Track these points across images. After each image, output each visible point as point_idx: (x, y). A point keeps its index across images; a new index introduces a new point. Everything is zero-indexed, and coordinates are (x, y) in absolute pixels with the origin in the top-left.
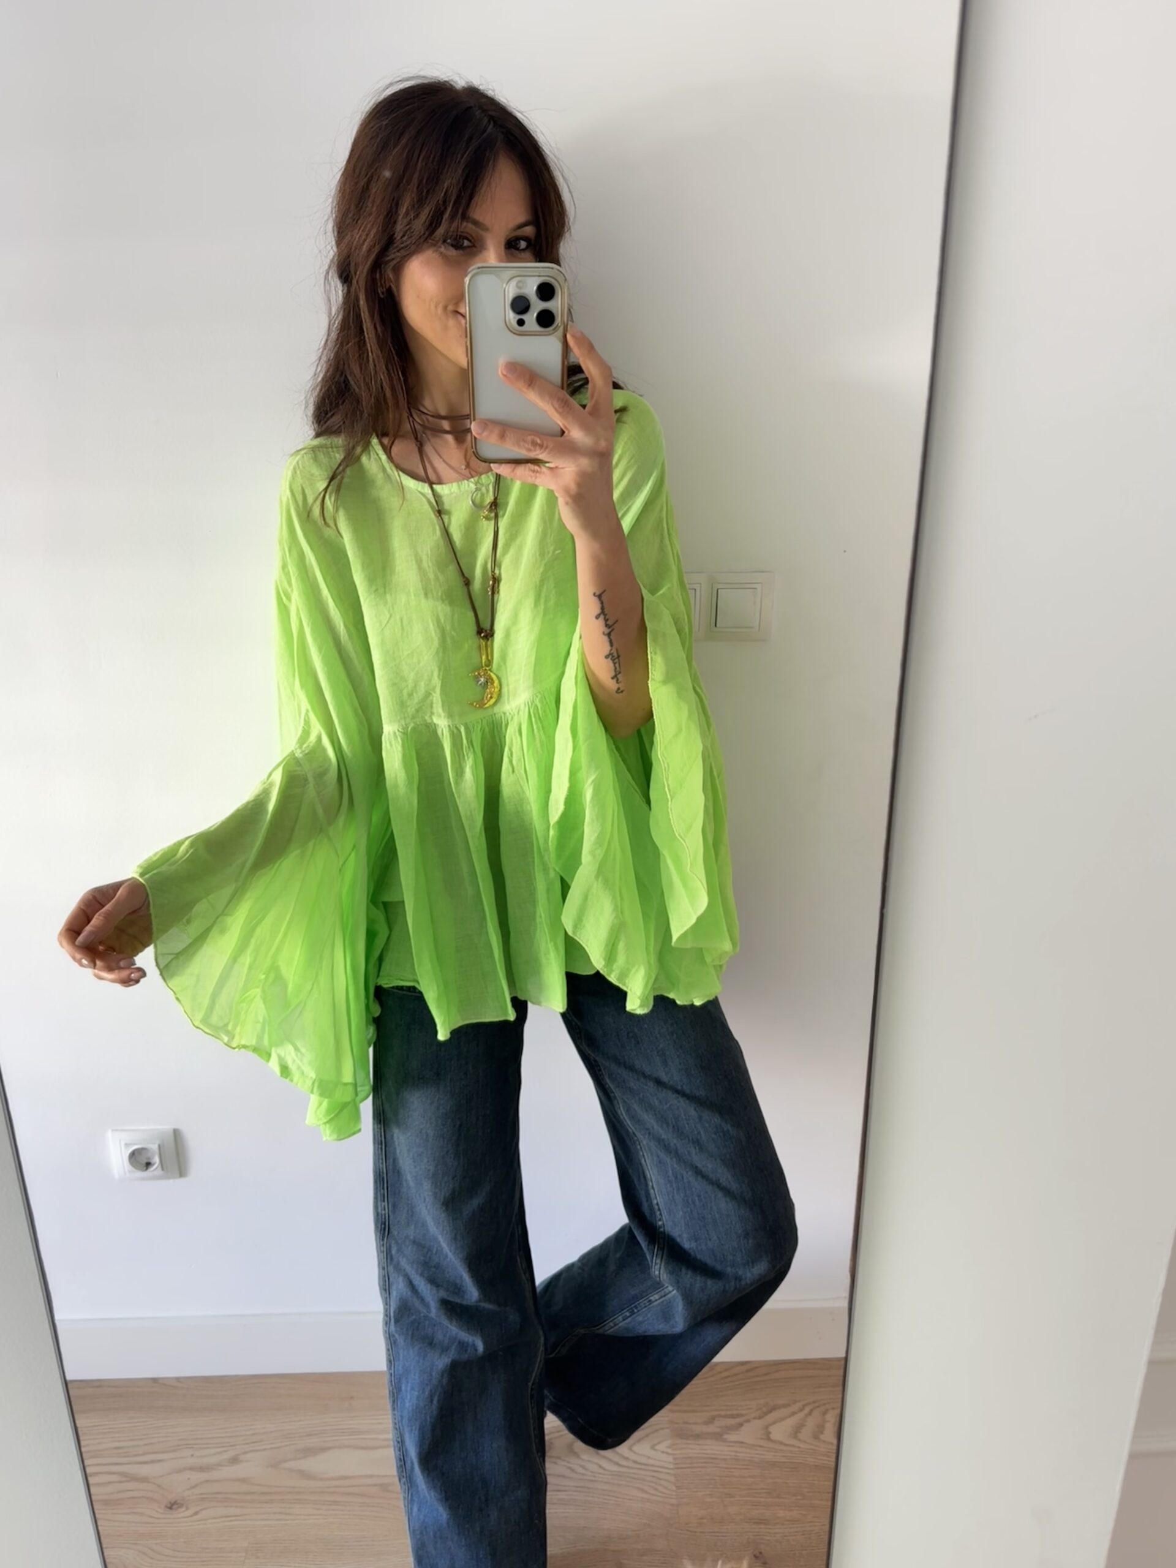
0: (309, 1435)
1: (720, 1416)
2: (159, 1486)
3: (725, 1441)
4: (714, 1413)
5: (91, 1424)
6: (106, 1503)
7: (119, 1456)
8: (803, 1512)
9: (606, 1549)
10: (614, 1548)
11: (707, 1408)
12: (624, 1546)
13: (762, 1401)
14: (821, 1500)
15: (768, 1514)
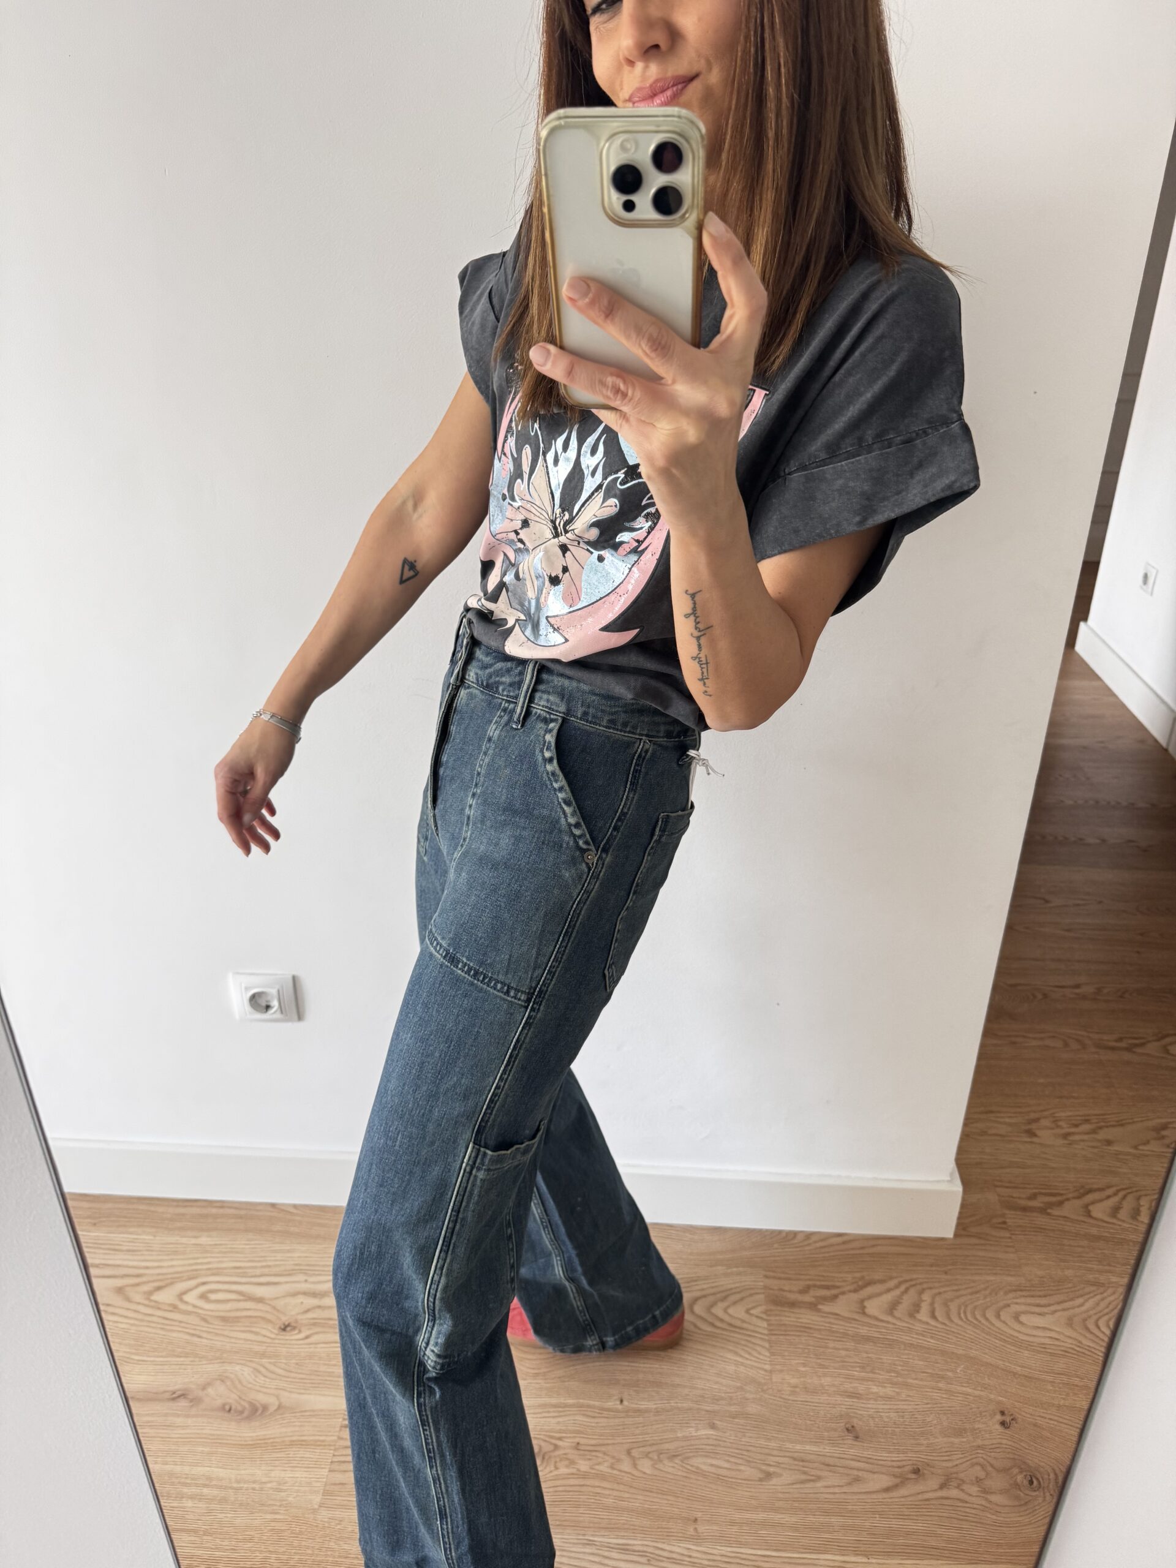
1: (815, 1286)
2: (274, 1308)
3: (819, 1311)
4: (811, 1283)
5: (213, 1243)
6: (224, 1319)
7: (238, 1275)
8: (897, 1390)
9: (698, 1409)
10: (708, 1408)
11: (802, 1277)
12: (716, 1408)
13: (858, 1275)
14: (916, 1379)
15: (861, 1388)
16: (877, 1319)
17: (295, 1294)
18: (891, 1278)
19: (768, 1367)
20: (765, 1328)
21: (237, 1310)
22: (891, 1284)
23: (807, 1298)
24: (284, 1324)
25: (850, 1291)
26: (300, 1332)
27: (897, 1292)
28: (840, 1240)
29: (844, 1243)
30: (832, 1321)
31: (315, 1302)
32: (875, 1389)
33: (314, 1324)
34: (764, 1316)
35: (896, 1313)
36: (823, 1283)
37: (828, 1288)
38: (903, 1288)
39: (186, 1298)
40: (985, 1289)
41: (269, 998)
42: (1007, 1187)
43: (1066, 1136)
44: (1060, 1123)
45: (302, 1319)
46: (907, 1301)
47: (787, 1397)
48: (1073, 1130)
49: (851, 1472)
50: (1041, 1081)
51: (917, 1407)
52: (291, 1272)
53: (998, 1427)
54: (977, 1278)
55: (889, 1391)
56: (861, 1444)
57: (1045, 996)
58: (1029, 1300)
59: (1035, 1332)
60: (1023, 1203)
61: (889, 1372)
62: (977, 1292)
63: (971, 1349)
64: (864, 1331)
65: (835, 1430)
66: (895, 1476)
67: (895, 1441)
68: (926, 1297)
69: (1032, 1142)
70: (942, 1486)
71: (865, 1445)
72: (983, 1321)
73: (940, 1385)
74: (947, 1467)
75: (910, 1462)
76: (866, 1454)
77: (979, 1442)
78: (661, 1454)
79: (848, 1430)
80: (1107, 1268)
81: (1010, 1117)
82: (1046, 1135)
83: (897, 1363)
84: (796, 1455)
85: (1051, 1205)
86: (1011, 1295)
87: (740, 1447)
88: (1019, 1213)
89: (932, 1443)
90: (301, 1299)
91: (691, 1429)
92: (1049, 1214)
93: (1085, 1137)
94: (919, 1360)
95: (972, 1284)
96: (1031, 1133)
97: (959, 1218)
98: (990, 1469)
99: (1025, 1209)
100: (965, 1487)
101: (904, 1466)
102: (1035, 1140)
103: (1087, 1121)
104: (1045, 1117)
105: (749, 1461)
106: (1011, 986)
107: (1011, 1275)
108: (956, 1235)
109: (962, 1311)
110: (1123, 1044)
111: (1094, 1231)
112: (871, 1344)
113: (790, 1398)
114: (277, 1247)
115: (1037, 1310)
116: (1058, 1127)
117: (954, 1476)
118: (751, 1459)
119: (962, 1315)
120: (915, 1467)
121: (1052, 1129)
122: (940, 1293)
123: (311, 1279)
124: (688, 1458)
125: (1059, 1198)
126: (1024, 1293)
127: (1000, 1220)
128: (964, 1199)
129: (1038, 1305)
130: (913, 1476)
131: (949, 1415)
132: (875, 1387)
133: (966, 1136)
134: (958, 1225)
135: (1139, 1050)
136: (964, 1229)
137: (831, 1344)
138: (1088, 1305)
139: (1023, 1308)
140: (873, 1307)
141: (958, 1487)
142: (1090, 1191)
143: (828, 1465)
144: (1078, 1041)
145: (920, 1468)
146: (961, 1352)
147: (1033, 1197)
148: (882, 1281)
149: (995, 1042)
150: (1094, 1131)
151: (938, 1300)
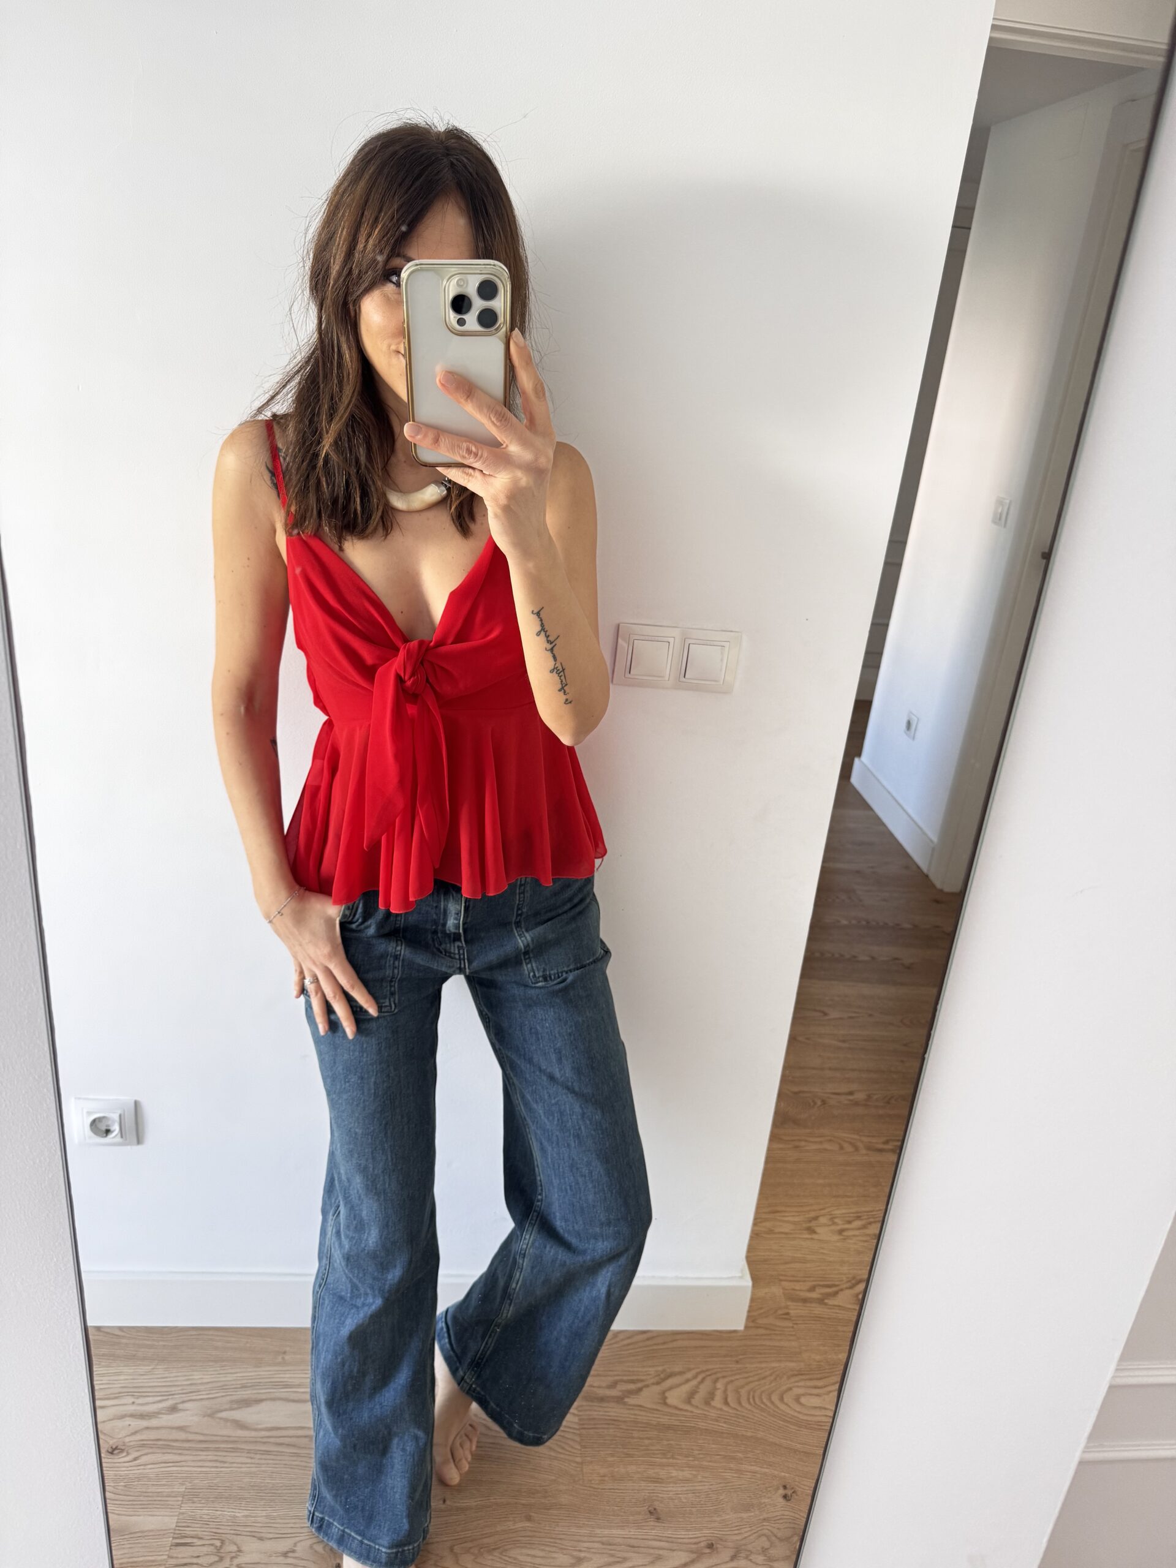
0: (244, 1387)
1: (622, 1381)
3: (625, 1404)
4: (618, 1378)
8: (694, 1473)
9: (516, 1503)
10: (523, 1502)
11: (611, 1373)
12: (533, 1501)
13: (660, 1368)
14: (710, 1462)
15: (663, 1473)
16: (676, 1408)
17: (122, 1417)
18: (689, 1370)
19: (578, 1459)
20: (575, 1423)
22: (689, 1375)
23: (614, 1393)
24: (112, 1447)
25: (653, 1384)
26: (128, 1454)
27: (694, 1382)
28: (645, 1336)
29: (648, 1339)
30: (636, 1412)
31: (145, 1423)
32: (674, 1473)
33: (143, 1446)
35: (694, 1402)
36: (630, 1378)
37: (633, 1382)
38: (700, 1378)
40: (771, 1375)
41: (110, 1123)
42: (791, 1281)
43: (841, 1232)
44: (836, 1220)
45: (130, 1442)
46: (704, 1389)
47: (596, 1486)
48: (847, 1226)
49: (652, 1551)
50: (821, 1181)
51: (711, 1487)
52: (117, 1395)
53: (781, 1500)
54: (763, 1365)
55: (687, 1474)
56: (663, 1525)
57: (824, 1102)
58: (809, 1383)
59: (813, 1412)
60: (804, 1295)
61: (686, 1457)
62: (764, 1378)
63: (758, 1430)
64: (665, 1420)
65: (639, 1513)
66: (692, 1552)
67: (692, 1520)
68: (719, 1385)
69: (812, 1239)
70: (733, 1558)
71: (665, 1525)
72: (769, 1404)
73: (732, 1466)
74: (737, 1540)
75: (704, 1539)
76: (668, 1533)
77: (765, 1515)
78: (482, 1548)
79: (650, 1512)
81: (793, 1216)
82: (824, 1232)
83: (694, 1448)
84: (604, 1539)
85: (828, 1295)
86: (793, 1379)
87: (554, 1536)
88: (800, 1304)
89: (723, 1520)
90: (128, 1421)
91: (508, 1523)
92: (826, 1304)
93: (857, 1233)
94: (713, 1444)
95: (760, 1372)
96: (811, 1231)
97: (749, 1311)
98: (774, 1538)
99: (805, 1300)
100: (752, 1557)
101: (700, 1542)
102: (815, 1236)
103: (859, 1218)
104: (823, 1215)
105: (562, 1549)
106: (796, 1093)
107: (793, 1361)
108: (746, 1327)
109: (751, 1397)
112: (672, 1431)
113: (599, 1487)
114: (103, 1370)
115: (815, 1391)
116: (834, 1223)
117: (743, 1547)
118: (563, 1547)
119: (751, 1400)
120: (710, 1542)
121: (830, 1225)
122: (732, 1381)
123: (140, 1401)
124: (506, 1550)
125: (834, 1289)
126: (804, 1377)
127: (786, 1311)
128: (753, 1294)
129: (816, 1387)
130: (708, 1551)
131: (739, 1493)
132: (674, 1471)
133: (755, 1235)
134: (748, 1317)
136: (753, 1321)
137: (636, 1434)
139: (801, 1391)
140: (674, 1398)
141: (747, 1558)
143: (633, 1547)
144: (851, 1143)
145: (714, 1542)
146: (749, 1434)
147: (812, 1289)
148: (681, 1373)
149: (781, 1146)
150: (864, 1227)
151: (730, 1388)
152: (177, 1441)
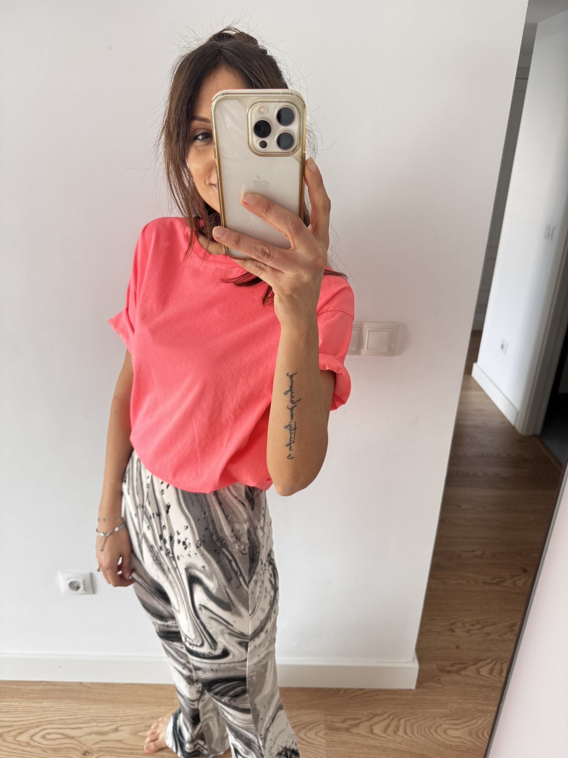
0: (152, 718)
1: (349, 719)
2: (80, 742)
3: (351, 732)
4: (347, 717)
5: (49, 706)
6: (54, 750)
7: (62, 724)
11: (343, 713)
16: (378, 735)
17: (90, 734)
18: (385, 713)
20: (324, 743)
21: (61, 744)
22: (385, 716)
23: (344, 726)
24: (84, 751)
25: (366, 721)
26: (93, 755)
28: (361, 692)
29: (364, 694)
30: (358, 738)
31: (102, 738)
33: (100, 751)
34: (324, 736)
35: (388, 732)
36: (353, 717)
37: (355, 719)
38: (391, 717)
39: (35, 738)
40: (430, 717)
41: (79, 584)
42: (441, 660)
43: (468, 631)
45: (94, 748)
46: (393, 725)
48: (472, 628)
52: (89, 721)
54: (426, 711)
58: (451, 722)
59: (453, 739)
60: (448, 668)
62: (426, 719)
64: (372, 742)
68: (402, 722)
72: (429, 735)
80: (487, 702)
81: (442, 622)
82: (459, 631)
86: (442, 719)
88: (446, 674)
90: (93, 736)
92: (460, 674)
93: (477, 632)
95: (424, 714)
96: (452, 630)
97: (418, 678)
99: (449, 672)
102: (454, 634)
103: (478, 623)
104: (459, 622)
106: (443, 552)
107: (443, 709)
108: (417, 687)
109: (419, 729)
110: (495, 581)
111: (481, 682)
112: (376, 749)
114: (82, 707)
115: (455, 727)
116: (465, 626)
119: (419, 731)
121: (462, 628)
122: (408, 720)
123: (99, 725)
125: (465, 665)
126: (449, 718)
127: (437, 678)
128: (419, 670)
129: (455, 724)
133: (422, 633)
134: (417, 682)
135: (502, 584)
136: (420, 684)
137: (356, 751)
138: (478, 723)
139: (447, 726)
142: (480, 661)
144: (473, 580)
146: (419, 752)
147: (453, 665)
148: (381, 715)
150: (481, 629)
151: (408, 724)
152: (117, 748)
